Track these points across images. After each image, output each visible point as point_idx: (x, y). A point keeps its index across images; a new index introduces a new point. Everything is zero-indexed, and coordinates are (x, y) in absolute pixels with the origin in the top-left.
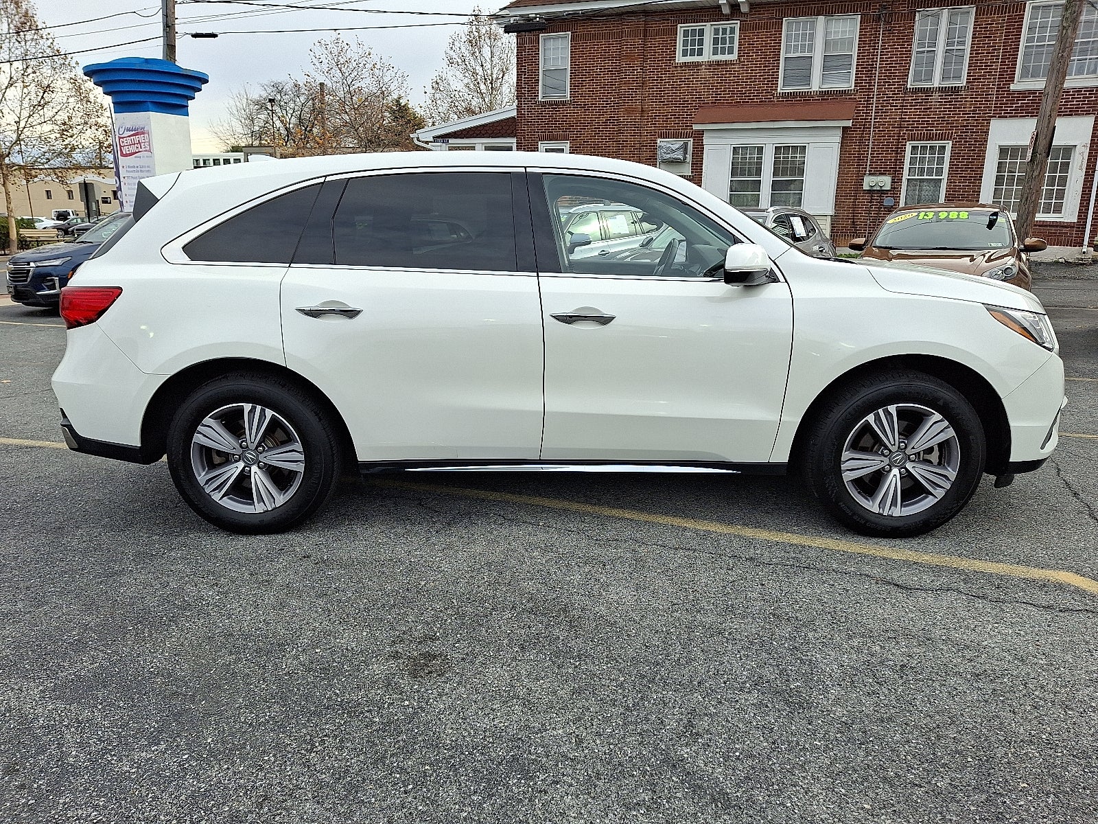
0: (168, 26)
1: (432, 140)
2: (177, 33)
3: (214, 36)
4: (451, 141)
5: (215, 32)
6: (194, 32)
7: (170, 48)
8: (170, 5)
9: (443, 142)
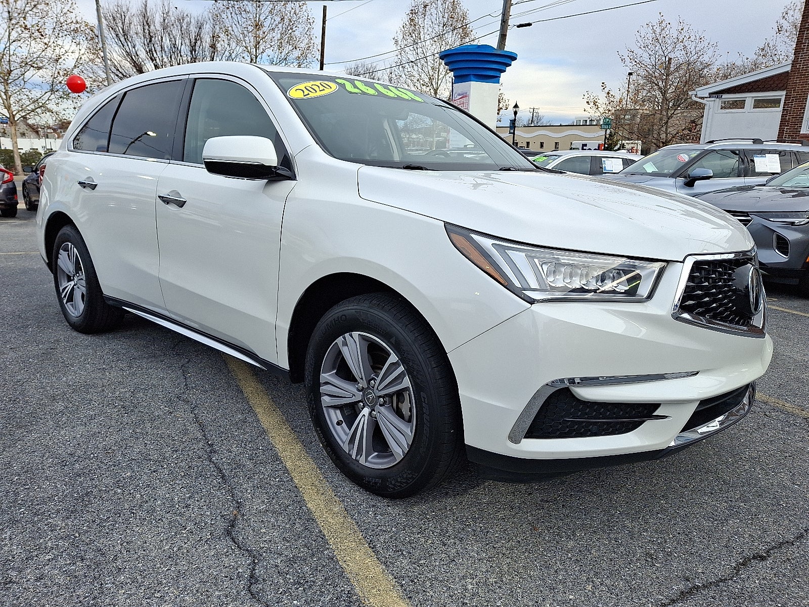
0: (504, 22)
1: (707, 95)
2: (509, 25)
3: (529, 25)
4: (724, 96)
5: (530, 22)
6: (518, 24)
7: (503, 37)
8: (508, 6)
9: (717, 98)
